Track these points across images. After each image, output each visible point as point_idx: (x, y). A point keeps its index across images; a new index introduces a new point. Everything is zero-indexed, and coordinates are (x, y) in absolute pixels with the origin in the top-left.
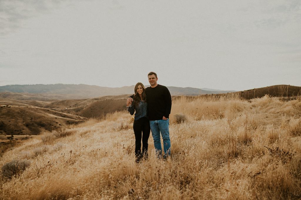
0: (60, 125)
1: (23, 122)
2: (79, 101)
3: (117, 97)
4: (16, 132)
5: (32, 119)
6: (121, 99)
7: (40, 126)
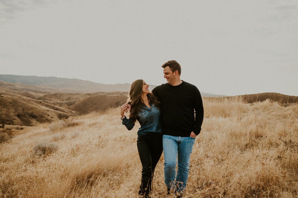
0: (51, 117)
1: (15, 112)
2: (72, 95)
3: (110, 94)
4: (8, 122)
5: (24, 110)
6: (114, 95)
7: (31, 118)
